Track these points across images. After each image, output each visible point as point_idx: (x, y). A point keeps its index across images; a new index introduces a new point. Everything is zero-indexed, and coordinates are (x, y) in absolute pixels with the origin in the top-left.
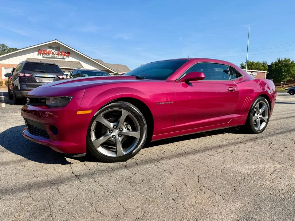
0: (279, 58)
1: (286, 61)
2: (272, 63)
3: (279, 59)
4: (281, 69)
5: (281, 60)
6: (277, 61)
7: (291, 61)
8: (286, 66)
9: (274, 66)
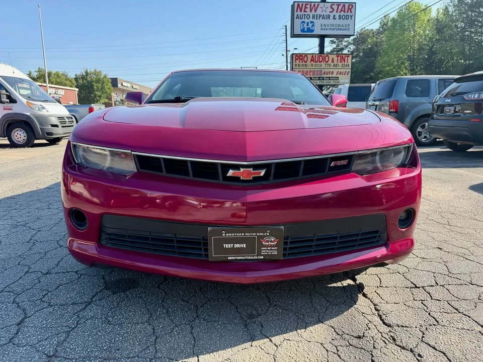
0: (85, 69)
1: (97, 73)
2: (76, 75)
3: (87, 70)
4: (92, 86)
5: (89, 71)
6: (84, 74)
7: (103, 75)
8: (98, 81)
9: (81, 80)
